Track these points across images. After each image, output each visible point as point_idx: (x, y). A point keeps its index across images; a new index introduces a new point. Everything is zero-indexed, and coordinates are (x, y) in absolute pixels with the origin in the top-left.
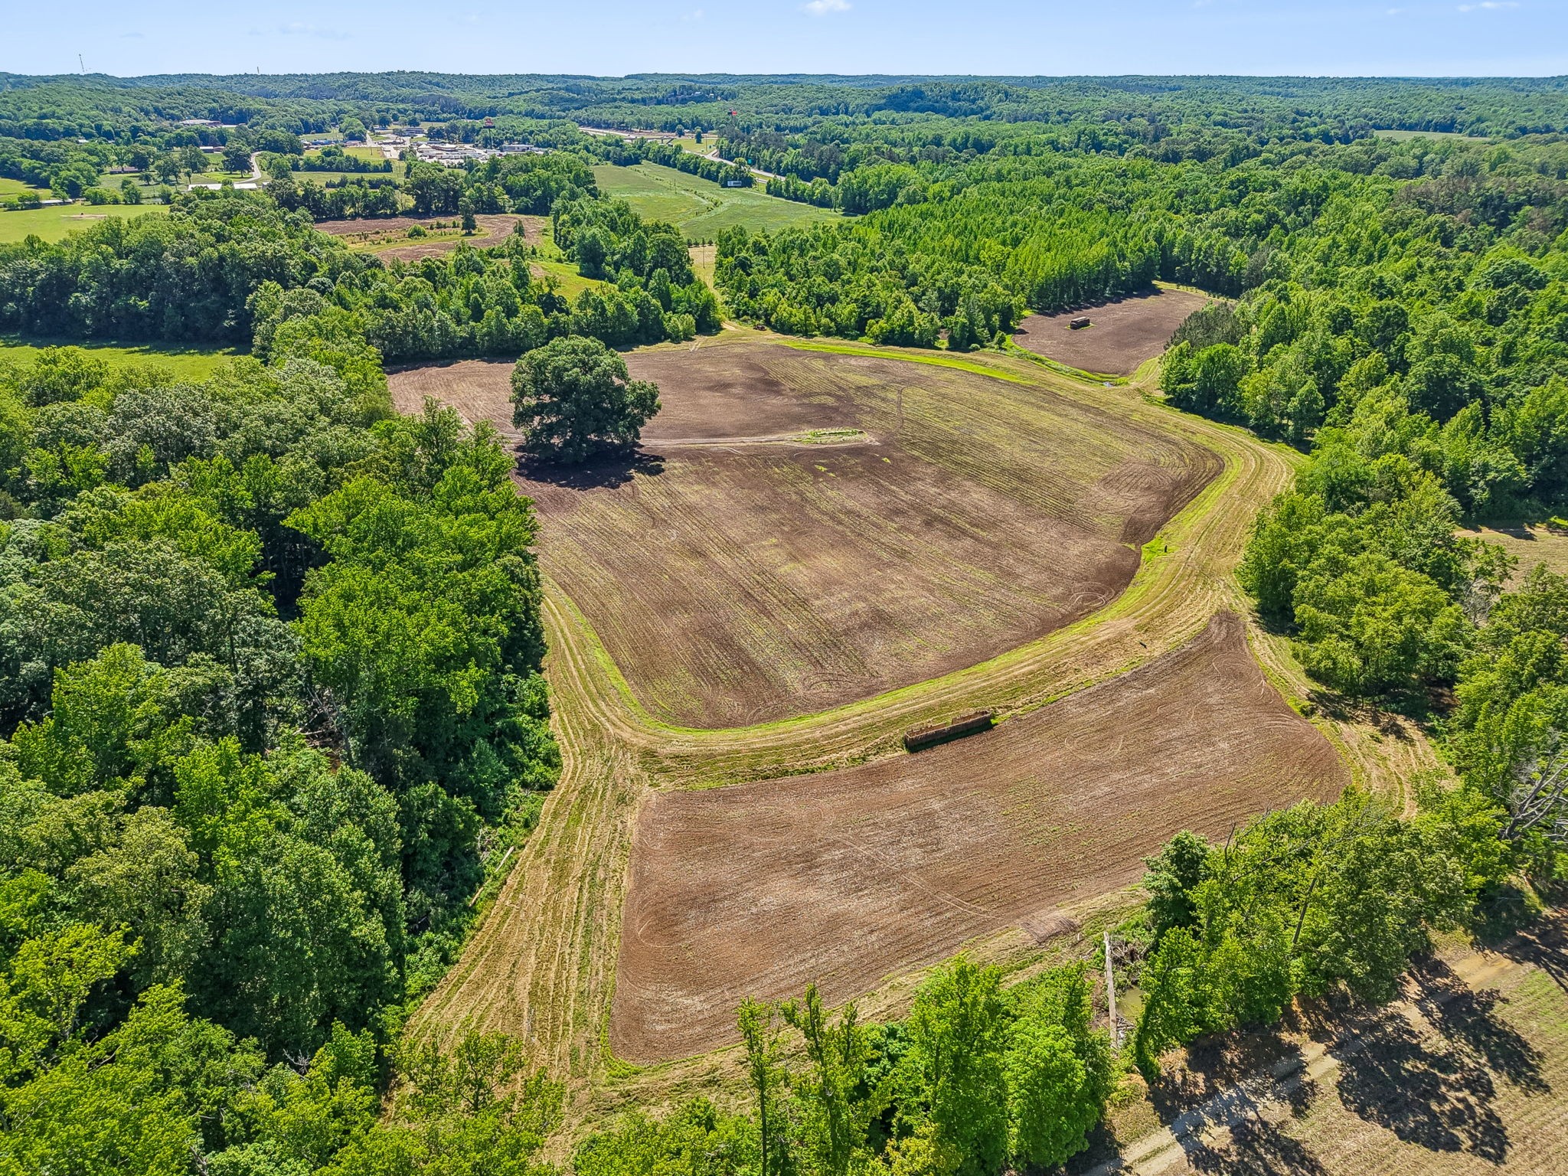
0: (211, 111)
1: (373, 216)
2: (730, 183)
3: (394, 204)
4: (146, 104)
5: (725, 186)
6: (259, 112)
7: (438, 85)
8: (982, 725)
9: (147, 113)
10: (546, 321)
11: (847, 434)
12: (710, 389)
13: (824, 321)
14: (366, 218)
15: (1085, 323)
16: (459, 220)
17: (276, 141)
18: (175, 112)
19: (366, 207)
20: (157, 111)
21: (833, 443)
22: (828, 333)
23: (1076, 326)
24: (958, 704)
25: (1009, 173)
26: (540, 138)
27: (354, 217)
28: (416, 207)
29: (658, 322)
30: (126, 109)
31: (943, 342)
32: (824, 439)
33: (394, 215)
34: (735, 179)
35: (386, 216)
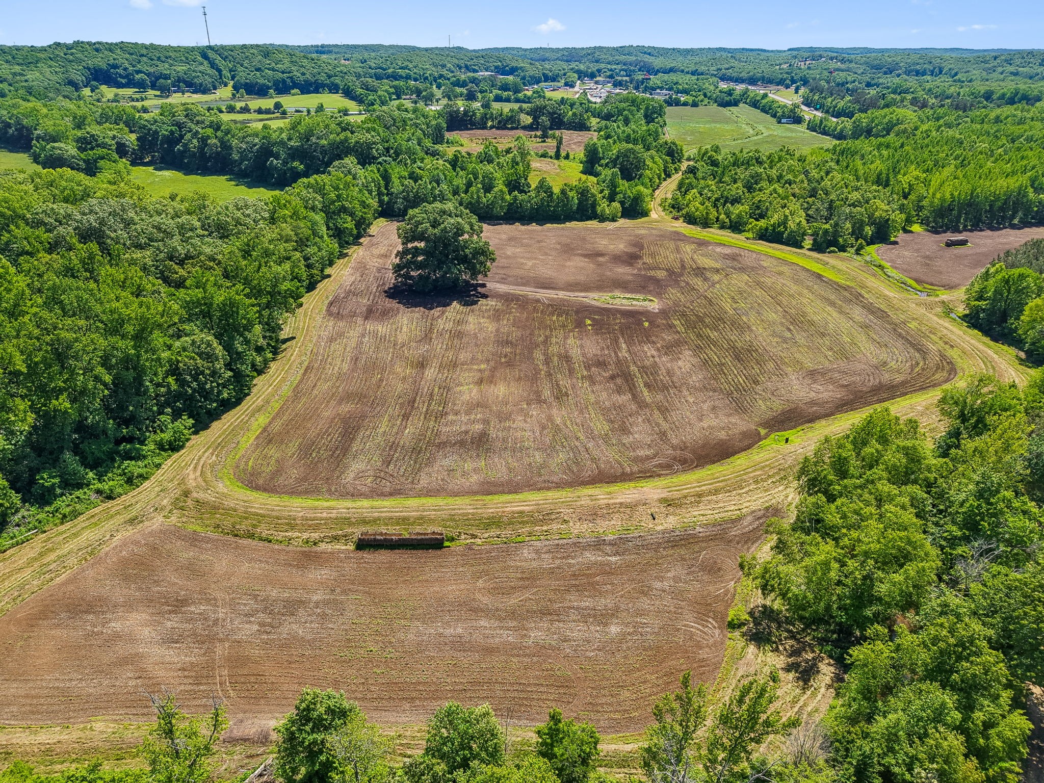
0: (496, 67)
1: (504, 128)
2: (783, 121)
3: (519, 121)
4: (462, 63)
5: (779, 122)
6: (521, 68)
7: (649, 54)
8: (435, 544)
9: (460, 68)
10: (508, 197)
11: (638, 300)
12: (585, 256)
13: (722, 216)
14: (498, 128)
15: (963, 243)
16: (539, 133)
17: (507, 84)
18: (476, 68)
19: (500, 122)
20: (467, 67)
21: (622, 305)
22: (722, 227)
23: (950, 244)
24: (431, 521)
25: (1006, 118)
26: (680, 87)
27: (492, 127)
28: (532, 124)
29: (594, 205)
30: (449, 65)
31: (808, 242)
32: (617, 301)
33: (517, 128)
34: (789, 117)
35: (512, 128)
